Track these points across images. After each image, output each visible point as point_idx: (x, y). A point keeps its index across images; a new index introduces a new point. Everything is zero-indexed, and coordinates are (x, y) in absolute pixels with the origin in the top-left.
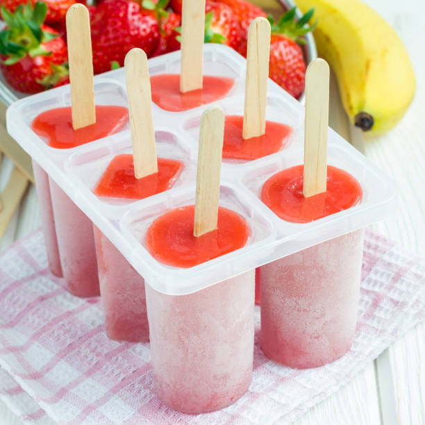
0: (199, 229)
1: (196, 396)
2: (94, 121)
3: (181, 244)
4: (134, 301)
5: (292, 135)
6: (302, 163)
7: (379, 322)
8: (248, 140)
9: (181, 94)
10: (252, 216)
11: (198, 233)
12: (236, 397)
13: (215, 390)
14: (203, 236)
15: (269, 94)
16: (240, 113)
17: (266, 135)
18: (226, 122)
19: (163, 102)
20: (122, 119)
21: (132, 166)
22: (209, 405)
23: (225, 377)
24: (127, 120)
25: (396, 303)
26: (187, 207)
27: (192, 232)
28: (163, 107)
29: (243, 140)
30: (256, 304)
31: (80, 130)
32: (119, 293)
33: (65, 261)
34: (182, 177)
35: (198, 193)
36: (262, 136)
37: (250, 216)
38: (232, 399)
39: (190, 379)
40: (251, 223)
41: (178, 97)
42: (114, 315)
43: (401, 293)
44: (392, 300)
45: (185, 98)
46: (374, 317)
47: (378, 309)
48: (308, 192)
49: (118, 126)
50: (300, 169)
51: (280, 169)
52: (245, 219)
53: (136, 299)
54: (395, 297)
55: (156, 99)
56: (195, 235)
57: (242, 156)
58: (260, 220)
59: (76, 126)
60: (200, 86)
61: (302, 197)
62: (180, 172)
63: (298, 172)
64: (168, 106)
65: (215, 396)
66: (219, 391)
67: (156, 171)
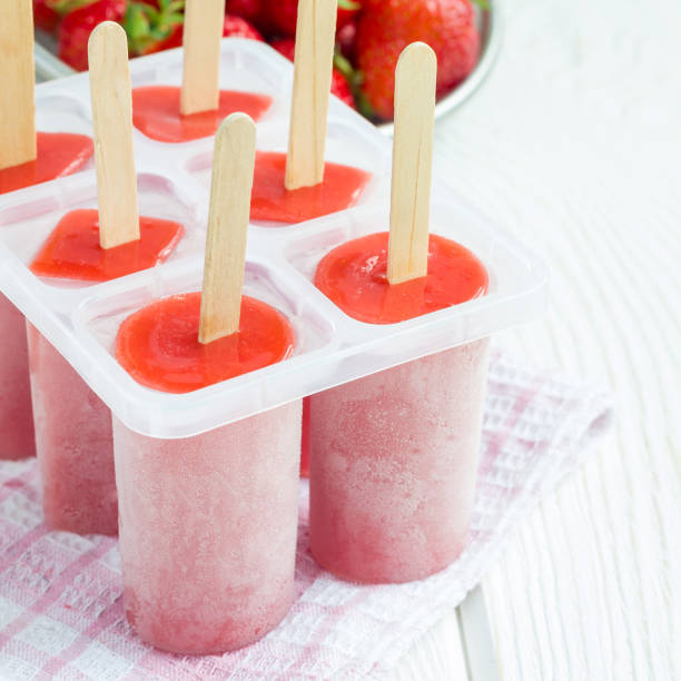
0: (208, 329)
1: (197, 623)
2: (34, 156)
3: (176, 355)
4: (93, 462)
5: (368, 186)
6: (385, 228)
7: (506, 477)
8: (295, 191)
9: (182, 117)
10: (300, 311)
11: (206, 338)
12: (263, 630)
13: (229, 614)
14: (214, 343)
15: (330, 118)
16: (280, 147)
17: (324, 183)
18: (257, 163)
19: (150, 129)
20: (82, 154)
21: (97, 229)
22: (217, 641)
23: (247, 591)
24: (90, 155)
25: (530, 445)
26: (187, 295)
27: (196, 335)
28: (151, 136)
29: (285, 191)
30: (302, 476)
31: (12, 170)
34: (180, 248)
35: (207, 265)
36: (318, 186)
37: (295, 313)
38: (257, 632)
39: (186, 593)
40: (297, 323)
41: (176, 121)
42: (58, 486)
43: (534, 428)
44: (521, 441)
45: (189, 124)
46: (495, 472)
47: (499, 457)
48: (396, 276)
49: (75, 164)
50: (383, 239)
51: (349, 238)
52: (287, 318)
53: (97, 459)
54: (527, 435)
55: (139, 123)
56: (200, 340)
57: (283, 217)
58: (311, 318)
60: (215, 105)
61: (384, 283)
62: (178, 241)
63: (379, 243)
64: (159, 133)
65: (228, 625)
66: (235, 616)
67: (136, 235)
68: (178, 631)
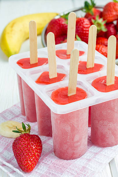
1: (67, 153)
2: (37, 62)
3: (63, 98)
4: (48, 121)
5: (104, 67)
6: (106, 75)
8: (88, 68)
9: (67, 55)
10: (88, 90)
12: (81, 155)
14: (71, 96)
15: (96, 55)
16: (86, 61)
19: (60, 57)
21: (49, 75)
22: (72, 157)
23: (77, 147)
26: (66, 87)
29: (87, 68)
31: (32, 64)
32: (43, 119)
33: (26, 109)
34: (65, 79)
36: (93, 67)
38: (80, 155)
39: (65, 147)
40: (88, 93)
41: (66, 56)
42: (41, 126)
48: (108, 84)
49: (45, 64)
51: (99, 77)
52: (86, 92)
55: (57, 55)
56: (68, 95)
58: (91, 92)
59: (31, 63)
61: (106, 85)
62: (65, 77)
63: (105, 78)
64: (62, 58)
65: (74, 154)
66: (75, 152)
67: (57, 76)
68: (64, 155)
